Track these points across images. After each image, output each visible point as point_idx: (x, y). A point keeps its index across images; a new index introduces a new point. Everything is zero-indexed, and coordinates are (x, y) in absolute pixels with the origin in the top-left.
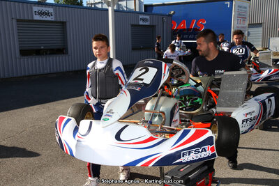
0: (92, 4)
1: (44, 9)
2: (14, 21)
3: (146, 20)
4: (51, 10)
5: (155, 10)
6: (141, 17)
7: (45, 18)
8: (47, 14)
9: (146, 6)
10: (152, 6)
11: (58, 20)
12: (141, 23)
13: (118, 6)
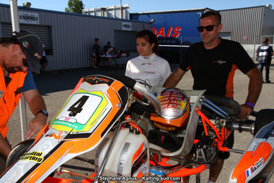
0: (86, 12)
1: (30, 14)
3: (128, 26)
4: (36, 15)
5: (140, 18)
6: (123, 23)
7: (30, 22)
8: (32, 18)
9: (131, 15)
10: (137, 15)
11: (44, 24)
12: (124, 29)
13: (108, 14)
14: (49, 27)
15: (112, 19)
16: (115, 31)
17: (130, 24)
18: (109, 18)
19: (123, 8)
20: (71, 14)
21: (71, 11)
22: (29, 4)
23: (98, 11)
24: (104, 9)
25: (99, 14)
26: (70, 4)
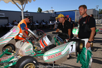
0: (43, 12)
1: (27, 13)
2: (20, 17)
3: (54, 16)
4: (29, 14)
5: (57, 13)
6: (53, 15)
9: (55, 12)
10: (56, 12)
12: (53, 16)
13: (49, 12)
14: (32, 17)
15: (50, 14)
16: (50, 17)
17: (54, 15)
18: (49, 14)
19: (52, 10)
20: (39, 13)
21: (39, 12)
22: (27, 11)
23: (46, 11)
24: (47, 11)
25: (46, 12)
26: (38, 10)
